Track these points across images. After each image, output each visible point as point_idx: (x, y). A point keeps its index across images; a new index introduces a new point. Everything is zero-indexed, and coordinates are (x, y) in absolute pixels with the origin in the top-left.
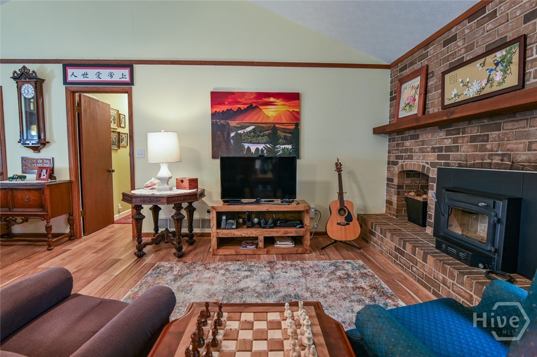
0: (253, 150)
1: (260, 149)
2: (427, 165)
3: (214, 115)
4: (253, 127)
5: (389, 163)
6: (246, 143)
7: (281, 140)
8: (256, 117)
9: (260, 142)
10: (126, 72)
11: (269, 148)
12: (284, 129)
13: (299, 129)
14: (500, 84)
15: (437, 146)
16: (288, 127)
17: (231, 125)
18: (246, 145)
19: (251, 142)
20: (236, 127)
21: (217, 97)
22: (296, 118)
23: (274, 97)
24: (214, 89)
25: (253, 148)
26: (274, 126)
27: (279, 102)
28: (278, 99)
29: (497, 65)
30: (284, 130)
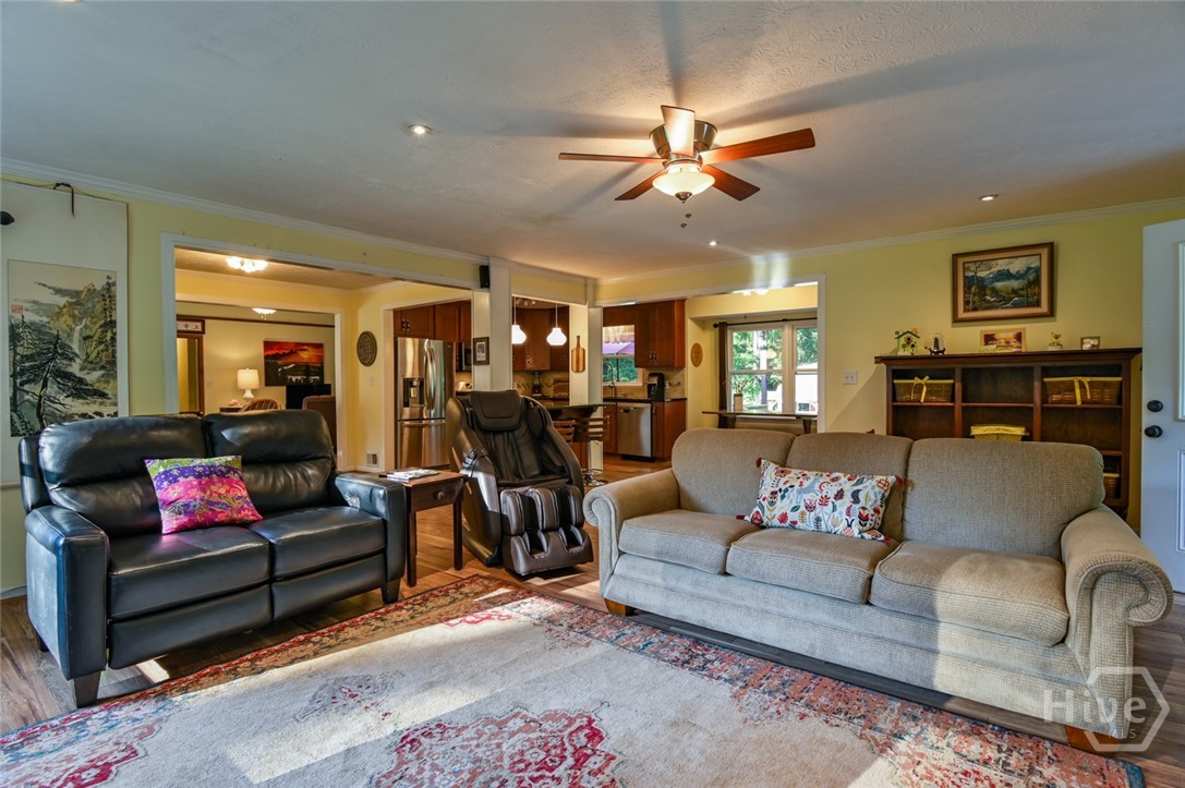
0: (294, 380)
1: (299, 379)
3: (266, 357)
4: (294, 365)
6: (289, 375)
7: (312, 374)
8: (295, 359)
9: (299, 374)
10: (199, 324)
11: (305, 379)
13: (322, 367)
16: (316, 365)
17: (279, 363)
18: (290, 377)
19: (293, 375)
20: (282, 365)
21: (268, 345)
22: (321, 359)
23: (307, 346)
24: (266, 339)
25: (294, 379)
26: (308, 365)
27: (310, 349)
28: (309, 347)
30: (315, 367)
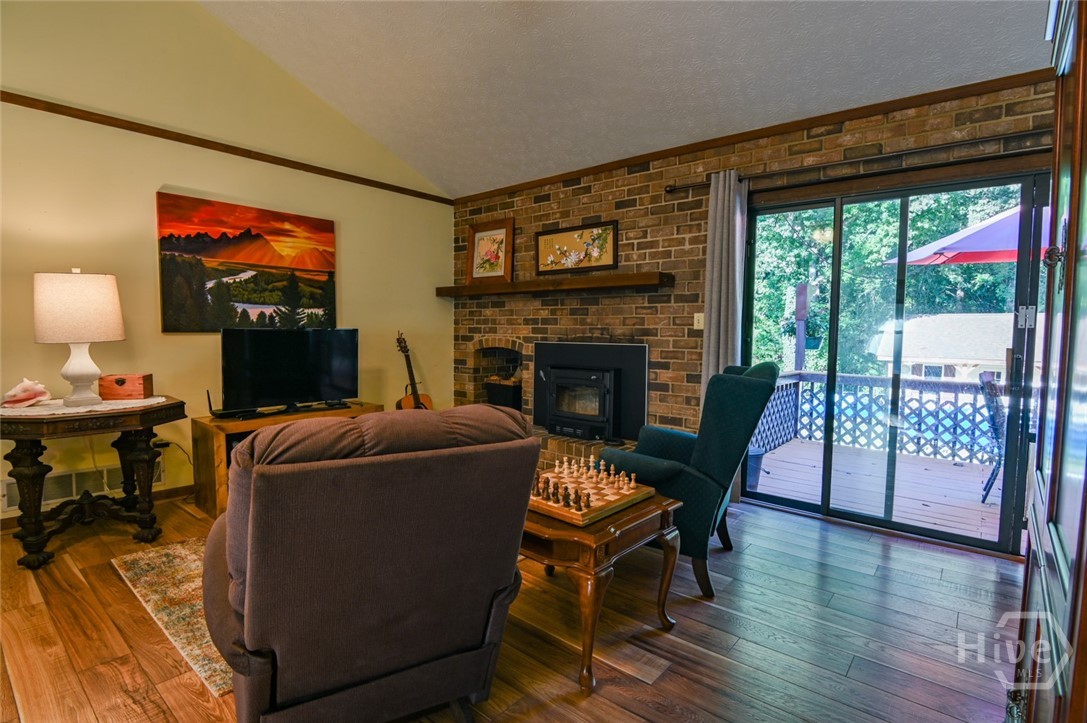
0: (253, 316)
1: (268, 314)
2: (518, 341)
3: (165, 242)
4: (252, 273)
5: (456, 338)
6: (239, 302)
7: (304, 300)
8: (258, 255)
9: (267, 300)
11: (284, 313)
12: (310, 280)
13: (334, 283)
14: (597, 260)
15: (531, 317)
16: (316, 278)
17: (207, 265)
18: (240, 307)
19: (249, 301)
20: (217, 270)
21: (170, 205)
22: (328, 263)
23: (291, 223)
24: (164, 187)
25: (254, 312)
26: (293, 275)
27: (300, 232)
28: (299, 227)
29: (594, 240)
30: (310, 283)
